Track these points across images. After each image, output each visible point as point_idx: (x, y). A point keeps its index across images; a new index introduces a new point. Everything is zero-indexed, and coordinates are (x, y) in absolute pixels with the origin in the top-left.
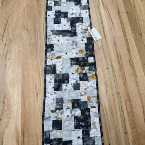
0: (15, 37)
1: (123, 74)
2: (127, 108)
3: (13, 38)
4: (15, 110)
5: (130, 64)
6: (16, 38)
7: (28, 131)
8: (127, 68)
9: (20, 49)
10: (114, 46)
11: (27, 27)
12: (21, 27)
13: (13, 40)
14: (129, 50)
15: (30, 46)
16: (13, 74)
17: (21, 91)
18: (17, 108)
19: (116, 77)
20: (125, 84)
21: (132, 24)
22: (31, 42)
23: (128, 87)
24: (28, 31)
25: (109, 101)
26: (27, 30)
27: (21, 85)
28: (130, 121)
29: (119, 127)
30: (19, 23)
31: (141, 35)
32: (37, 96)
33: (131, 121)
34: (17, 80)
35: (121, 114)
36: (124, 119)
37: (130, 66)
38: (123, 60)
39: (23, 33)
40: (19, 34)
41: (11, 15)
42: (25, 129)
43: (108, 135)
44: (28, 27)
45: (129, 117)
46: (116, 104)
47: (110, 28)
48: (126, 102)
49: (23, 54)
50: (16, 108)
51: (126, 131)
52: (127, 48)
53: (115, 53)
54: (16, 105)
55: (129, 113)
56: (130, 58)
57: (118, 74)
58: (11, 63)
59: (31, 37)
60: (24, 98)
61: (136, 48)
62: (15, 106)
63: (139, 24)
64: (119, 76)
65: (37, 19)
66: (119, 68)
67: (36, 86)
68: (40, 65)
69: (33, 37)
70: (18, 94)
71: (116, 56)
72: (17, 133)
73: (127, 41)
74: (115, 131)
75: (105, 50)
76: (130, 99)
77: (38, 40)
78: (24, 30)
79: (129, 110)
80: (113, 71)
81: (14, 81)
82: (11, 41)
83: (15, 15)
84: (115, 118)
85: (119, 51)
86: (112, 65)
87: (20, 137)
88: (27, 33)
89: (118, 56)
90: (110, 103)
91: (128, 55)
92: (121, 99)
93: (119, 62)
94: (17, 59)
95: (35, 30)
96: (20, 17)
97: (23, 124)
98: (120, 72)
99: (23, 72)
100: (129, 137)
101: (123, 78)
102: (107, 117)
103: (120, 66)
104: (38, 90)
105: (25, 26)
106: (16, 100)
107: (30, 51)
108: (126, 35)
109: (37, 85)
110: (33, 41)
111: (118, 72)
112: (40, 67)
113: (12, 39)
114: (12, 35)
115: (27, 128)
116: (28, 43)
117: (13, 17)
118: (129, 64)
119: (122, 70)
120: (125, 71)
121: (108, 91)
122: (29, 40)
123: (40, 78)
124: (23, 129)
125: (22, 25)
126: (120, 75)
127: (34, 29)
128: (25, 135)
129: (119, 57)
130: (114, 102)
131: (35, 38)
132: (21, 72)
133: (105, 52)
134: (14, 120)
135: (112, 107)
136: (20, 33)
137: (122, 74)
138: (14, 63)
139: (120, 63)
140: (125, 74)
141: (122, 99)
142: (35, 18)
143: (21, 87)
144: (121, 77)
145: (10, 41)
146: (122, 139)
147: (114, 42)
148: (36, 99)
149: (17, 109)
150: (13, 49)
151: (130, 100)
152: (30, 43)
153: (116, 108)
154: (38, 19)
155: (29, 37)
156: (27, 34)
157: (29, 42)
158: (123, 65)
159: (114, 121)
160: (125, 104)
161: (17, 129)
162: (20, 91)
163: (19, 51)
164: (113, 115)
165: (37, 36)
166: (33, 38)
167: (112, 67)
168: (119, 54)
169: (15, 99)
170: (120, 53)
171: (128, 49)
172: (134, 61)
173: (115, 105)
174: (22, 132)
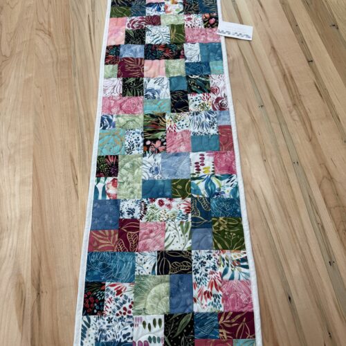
0: (17, 50)
1: (304, 116)
2: (324, 199)
3: (12, 52)
4: (13, 222)
5: (319, 92)
6: (20, 52)
7: (50, 278)
8: (312, 102)
9: (30, 75)
10: (272, 55)
11: (46, 26)
12: (32, 27)
13: (11, 55)
14: (310, 61)
15: (55, 66)
16: (9, 133)
17: (31, 173)
18: (21, 216)
19: (285, 124)
20: (311, 139)
21: (311, 6)
22: (58, 58)
23: (320, 145)
24: (50, 35)
25: (275, 183)
26: (47, 33)
27: (32, 160)
28: (338, 231)
29: (310, 248)
30: (27, 19)
31: (337, 28)
32: (76, 185)
33: (341, 231)
34: (21, 146)
35: (312, 215)
36: (322, 227)
37: (319, 95)
38: (298, 84)
39: (38, 41)
40: (28, 43)
41: (8, 4)
42: (44, 273)
43: (283, 271)
44: (50, 26)
45: (333, 219)
46: (294, 189)
47: (258, 17)
48: (321, 182)
49: (38, 87)
50: (18, 219)
51: (330, 257)
52: (306, 56)
53: (276, 68)
54: (17, 211)
55: (332, 209)
56: (317, 78)
57: (291, 116)
58: (6, 108)
59: (57, 47)
60: (39, 191)
61: (327, 55)
62: (13, 213)
63: (328, 5)
64: (294, 120)
65: (73, 9)
66: (290, 103)
67: (72, 160)
68: (81, 109)
69: (64, 46)
70: (22, 183)
71: (281, 77)
72: (20, 286)
73: (302, 42)
74: (299, 260)
75: (249, 65)
76: (329, 173)
77: (75, 53)
78: (41, 33)
79: (332, 202)
80: (276, 111)
81: (12, 152)
82: (6, 59)
83: (17, 4)
84: (295, 225)
85: (286, 64)
86: (272, 97)
87: (27, 296)
88: (47, 39)
89: (284, 76)
90: (278, 188)
91: (310, 73)
92: (306, 177)
93: (289, 89)
94: (21, 100)
95: (67, 31)
96: (29, 7)
97: (37, 260)
98: (294, 113)
99: (36, 127)
100: (342, 274)
101: (304, 124)
102: (273, 223)
103: (292, 98)
104: (77, 168)
105: (42, 24)
106: (17, 196)
107: (56, 77)
108: (299, 30)
109: (76, 157)
110: (63, 55)
111: (291, 112)
112: (82, 112)
113: (8, 55)
114: (9, 45)
115: (48, 270)
116: (50, 60)
117: (12, 8)
118: (317, 91)
119: (300, 107)
120: (307, 109)
121: (269, 160)
122: (54, 54)
123: (83, 139)
124: (36, 274)
125: (35, 23)
126: (296, 118)
127: (66, 29)
128: (43, 288)
129: (287, 78)
130: (289, 184)
131: (68, 48)
132: (32, 127)
133: (250, 68)
134: (11, 249)
135: (284, 197)
136: (30, 40)
137: (300, 116)
138: (13, 110)
139: (293, 90)
140: (309, 114)
141: (308, 175)
142: (67, 6)
143: (31, 163)
144: (299, 124)
145: (4, 59)
146: (323, 280)
147: (270, 47)
148: (73, 191)
149: (20, 221)
150: (10, 78)
151: (332, 178)
152: (55, 59)
153: (294, 199)
154: (75, 8)
155: (52, 48)
156: (48, 43)
157: (52, 57)
158: (300, 95)
159: (295, 233)
160: (318, 188)
161: (21, 274)
162: (29, 173)
163: (28, 81)
164: (290, 217)
165: (73, 45)
166: (63, 49)
167: (272, 101)
168: (286, 71)
169: (14, 195)
170: (288, 68)
171: (307, 60)
172: (327, 84)
173: (292, 191)
174: (33, 281)
